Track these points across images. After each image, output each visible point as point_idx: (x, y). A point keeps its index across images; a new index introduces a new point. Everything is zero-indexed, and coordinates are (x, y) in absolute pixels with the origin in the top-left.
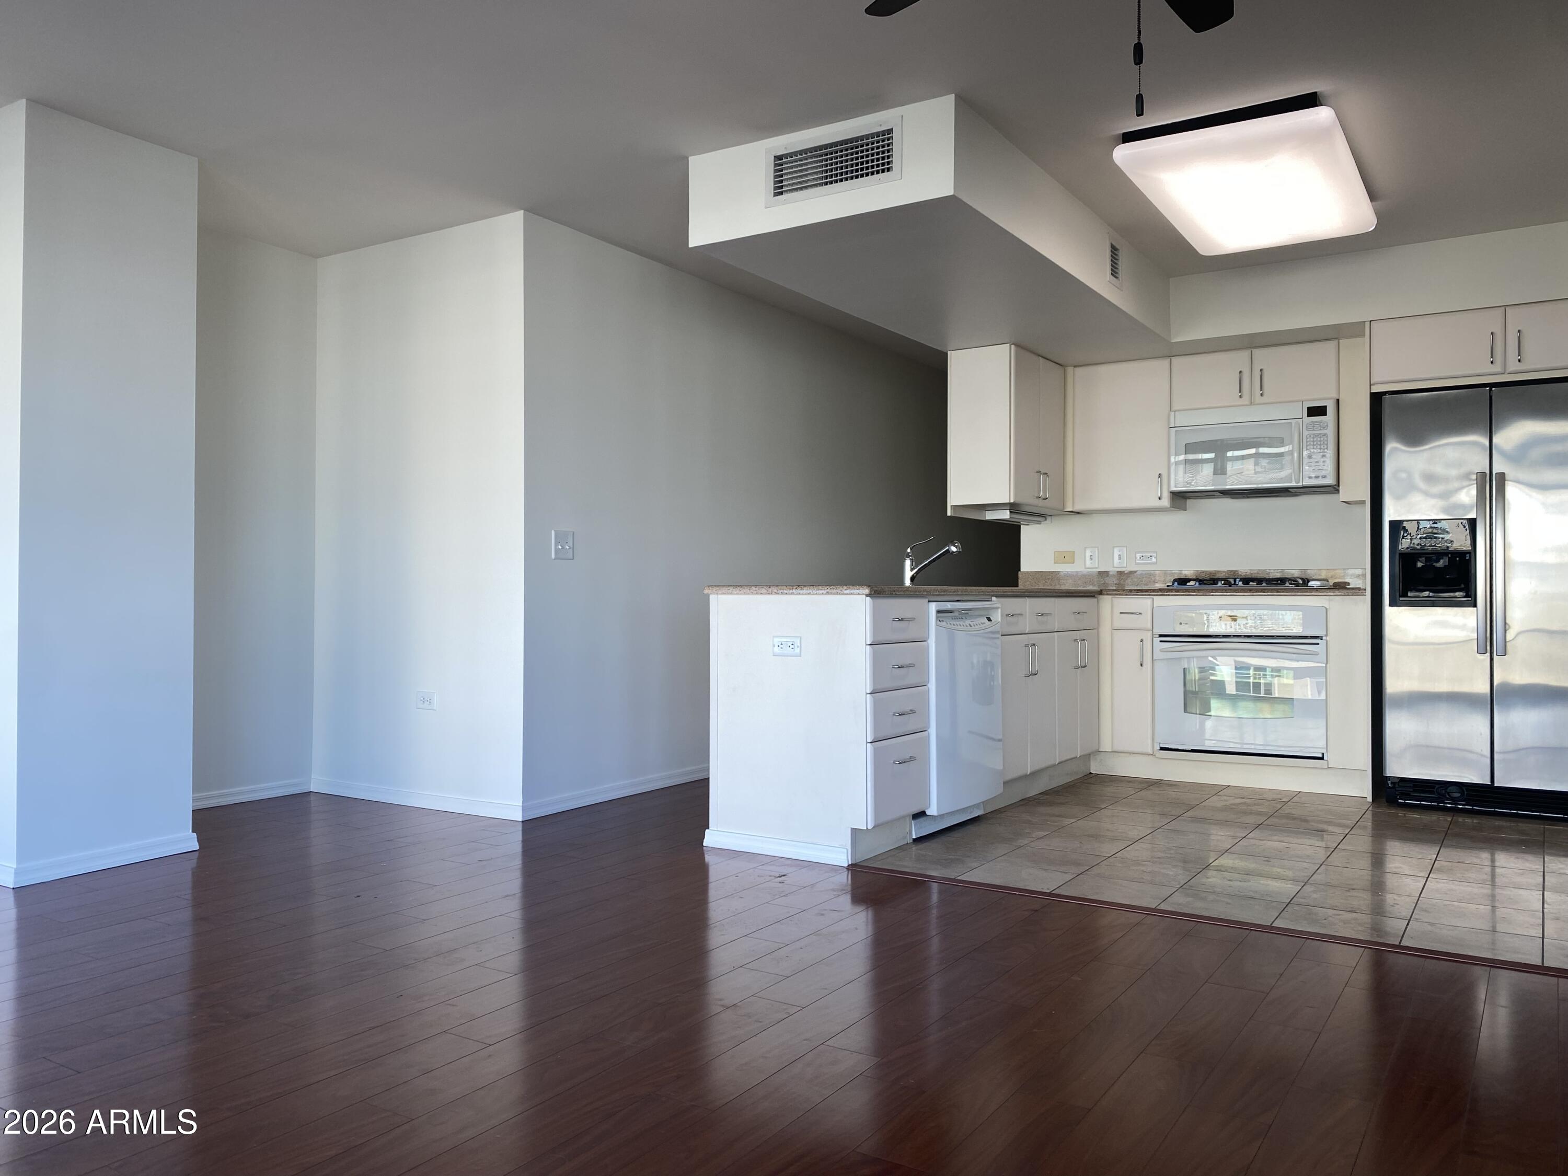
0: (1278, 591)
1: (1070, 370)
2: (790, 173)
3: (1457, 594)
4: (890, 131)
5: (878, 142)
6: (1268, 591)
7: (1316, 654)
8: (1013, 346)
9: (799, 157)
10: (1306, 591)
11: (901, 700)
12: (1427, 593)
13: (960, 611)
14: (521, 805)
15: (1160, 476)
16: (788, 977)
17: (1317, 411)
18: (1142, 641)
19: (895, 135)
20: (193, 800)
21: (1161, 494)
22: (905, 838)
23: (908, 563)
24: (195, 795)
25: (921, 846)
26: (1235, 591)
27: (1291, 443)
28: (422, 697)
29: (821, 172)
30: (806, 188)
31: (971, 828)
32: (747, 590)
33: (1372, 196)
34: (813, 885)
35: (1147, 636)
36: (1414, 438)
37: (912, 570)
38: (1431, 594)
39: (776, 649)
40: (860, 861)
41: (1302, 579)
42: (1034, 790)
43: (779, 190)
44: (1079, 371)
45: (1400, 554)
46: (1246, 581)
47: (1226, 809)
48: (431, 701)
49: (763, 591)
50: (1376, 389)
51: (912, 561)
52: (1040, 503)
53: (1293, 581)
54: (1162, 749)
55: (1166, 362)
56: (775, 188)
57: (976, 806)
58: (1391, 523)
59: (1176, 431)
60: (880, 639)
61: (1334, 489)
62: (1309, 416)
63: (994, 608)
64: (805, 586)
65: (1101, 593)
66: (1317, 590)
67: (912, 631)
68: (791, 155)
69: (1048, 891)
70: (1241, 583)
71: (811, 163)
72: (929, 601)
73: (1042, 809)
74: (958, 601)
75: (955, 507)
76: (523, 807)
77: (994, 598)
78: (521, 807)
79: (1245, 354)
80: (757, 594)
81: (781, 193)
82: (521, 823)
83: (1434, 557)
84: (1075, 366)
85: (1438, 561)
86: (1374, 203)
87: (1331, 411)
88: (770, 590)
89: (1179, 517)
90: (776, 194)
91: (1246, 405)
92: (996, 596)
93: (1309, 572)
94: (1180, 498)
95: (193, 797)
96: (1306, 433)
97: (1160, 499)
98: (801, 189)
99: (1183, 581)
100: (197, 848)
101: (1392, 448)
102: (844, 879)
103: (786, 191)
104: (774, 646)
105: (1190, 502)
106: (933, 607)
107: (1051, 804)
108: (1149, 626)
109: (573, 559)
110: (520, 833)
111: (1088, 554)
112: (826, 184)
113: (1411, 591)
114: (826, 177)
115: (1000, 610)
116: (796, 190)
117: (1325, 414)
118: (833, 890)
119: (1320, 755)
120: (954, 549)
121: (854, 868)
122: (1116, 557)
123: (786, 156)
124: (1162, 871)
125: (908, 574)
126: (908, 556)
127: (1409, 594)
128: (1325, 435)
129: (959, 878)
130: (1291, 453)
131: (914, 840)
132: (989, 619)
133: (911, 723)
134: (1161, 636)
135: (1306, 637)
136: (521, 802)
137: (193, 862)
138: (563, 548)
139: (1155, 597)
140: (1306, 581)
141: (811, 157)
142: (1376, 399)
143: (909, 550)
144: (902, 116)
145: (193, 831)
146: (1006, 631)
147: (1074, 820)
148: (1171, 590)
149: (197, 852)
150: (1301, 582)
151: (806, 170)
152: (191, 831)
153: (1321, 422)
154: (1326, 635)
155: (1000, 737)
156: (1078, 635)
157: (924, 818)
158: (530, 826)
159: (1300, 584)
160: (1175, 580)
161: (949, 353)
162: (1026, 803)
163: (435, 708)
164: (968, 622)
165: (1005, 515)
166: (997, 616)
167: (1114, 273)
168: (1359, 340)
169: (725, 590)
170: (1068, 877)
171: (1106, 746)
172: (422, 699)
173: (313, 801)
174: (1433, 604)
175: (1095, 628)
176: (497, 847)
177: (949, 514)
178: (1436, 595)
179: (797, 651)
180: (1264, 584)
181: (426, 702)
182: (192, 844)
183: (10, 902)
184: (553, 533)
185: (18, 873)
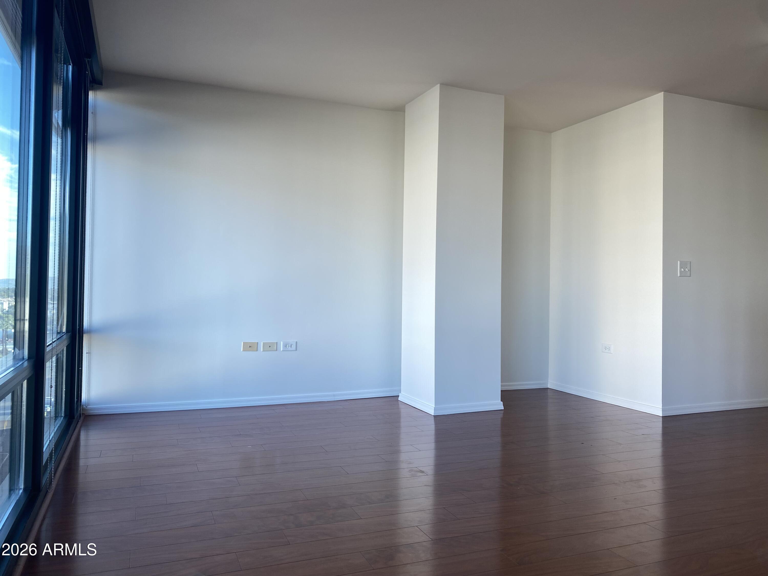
14: (661, 408)
20: (501, 386)
24: (502, 384)
28: (605, 346)
48: (610, 349)
76: (662, 409)
78: (661, 409)
82: (661, 418)
95: (501, 385)
100: (503, 409)
109: (690, 276)
110: (661, 423)
136: (662, 406)
137: (501, 416)
138: (684, 270)
145: (501, 401)
149: (503, 411)
152: (500, 400)
158: (666, 419)
163: (612, 352)
172: (605, 347)
173: (550, 394)
176: (651, 429)
181: (607, 349)
182: (501, 406)
183: (432, 421)
184: (679, 262)
185: (435, 409)
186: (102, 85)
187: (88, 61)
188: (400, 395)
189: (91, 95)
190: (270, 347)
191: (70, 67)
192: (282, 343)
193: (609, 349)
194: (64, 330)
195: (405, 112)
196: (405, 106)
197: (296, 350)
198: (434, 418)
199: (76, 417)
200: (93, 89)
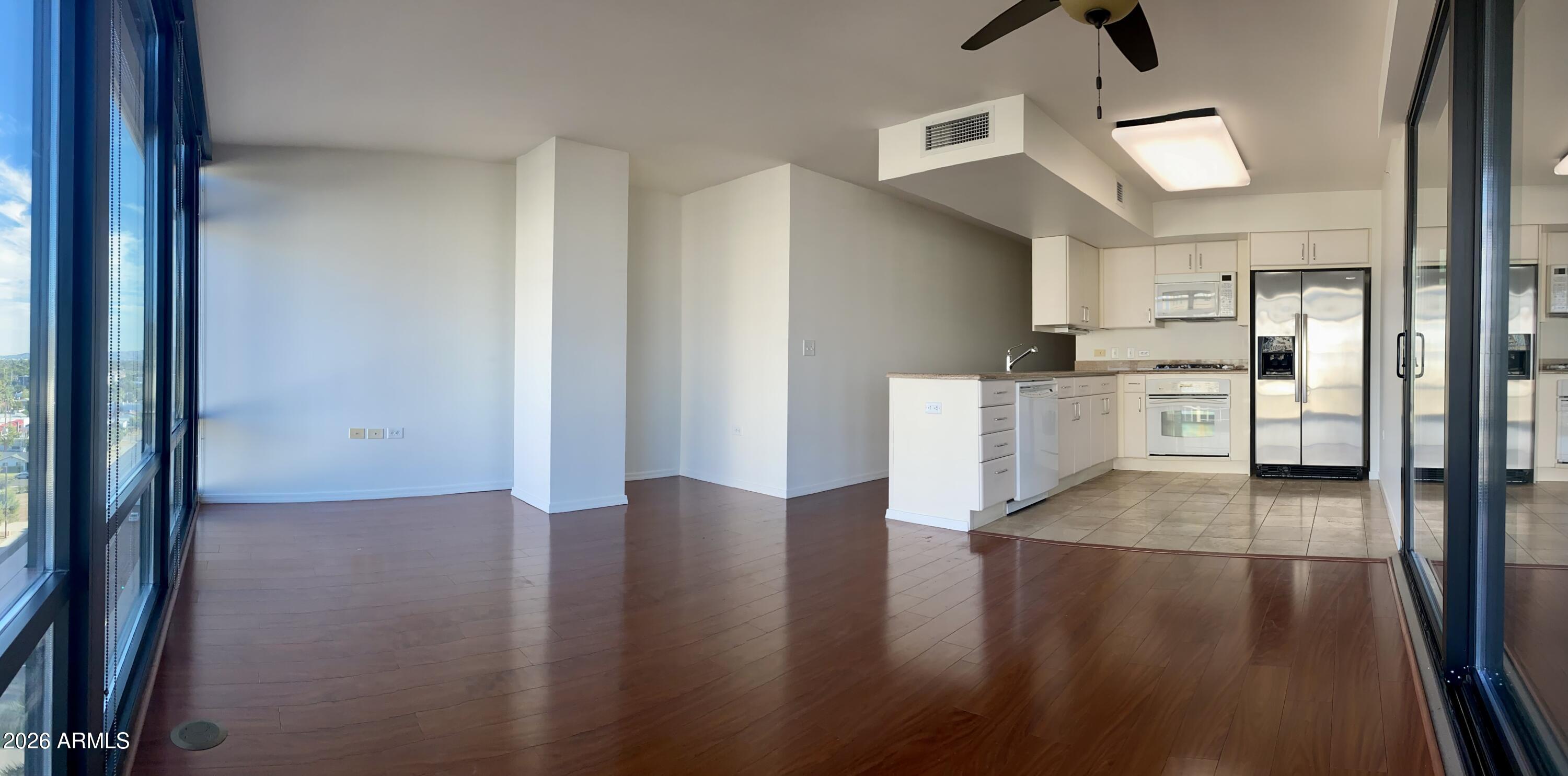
0: (1207, 371)
1: (1101, 250)
2: (935, 137)
3: (1287, 373)
4: (987, 114)
5: (981, 120)
6: (1202, 371)
7: (1225, 403)
8: (1068, 237)
9: (940, 127)
10: (1221, 371)
11: (1000, 438)
12: (1274, 373)
13: (1034, 387)
15: (1150, 310)
16: (926, 600)
17: (1227, 278)
18: (1140, 398)
19: (990, 116)
20: (625, 476)
21: (1151, 319)
22: (1002, 514)
23: (1008, 358)
24: (626, 474)
25: (1011, 518)
26: (1187, 371)
27: (1215, 291)
28: (735, 428)
29: (950, 137)
30: (944, 145)
31: (1040, 506)
32: (910, 376)
33: (1247, 167)
34: (946, 543)
35: (1143, 396)
36: (1269, 294)
37: (1010, 362)
38: (1276, 373)
39: (927, 409)
40: (976, 528)
41: (1220, 365)
42: (1078, 482)
43: (929, 147)
44: (1106, 251)
45: (1263, 353)
46: (1193, 366)
47: (1180, 485)
49: (920, 376)
50: (1253, 269)
51: (1011, 357)
52: (1084, 324)
53: (1215, 366)
54: (1151, 455)
55: (1153, 248)
56: (927, 145)
57: (1044, 493)
58: (1259, 337)
59: (1158, 286)
60: (986, 404)
61: (1235, 318)
62: (1223, 280)
63: (1053, 384)
64: (944, 375)
65: (1118, 373)
66: (1226, 371)
67: (1005, 399)
68: (935, 126)
69: (1076, 542)
70: (1189, 367)
71: (947, 131)
72: (1016, 382)
73: (1081, 493)
74: (1033, 381)
75: (1036, 326)
76: (787, 491)
77: (1054, 379)
79: (1193, 245)
80: (916, 378)
81: (930, 148)
82: (786, 501)
83: (1278, 355)
84: (1104, 249)
85: (1279, 357)
86: (1249, 170)
87: (1233, 278)
88: (924, 376)
89: (1160, 332)
90: (927, 149)
91: (1193, 273)
92: (1055, 377)
93: (1224, 361)
94: (1161, 322)
96: (1221, 289)
97: (1150, 322)
98: (941, 146)
99: (1161, 366)
100: (627, 503)
101: (1259, 296)
102: (966, 539)
103: (933, 147)
104: (926, 408)
105: (1166, 324)
106: (1018, 385)
107: (1088, 489)
108: (1144, 390)
109: (815, 355)
110: (786, 505)
111: (1113, 351)
112: (953, 144)
113: (1268, 371)
114: (953, 140)
115: (1057, 385)
116: (938, 146)
117: (1230, 280)
118: (957, 546)
119: (1227, 455)
120: (1033, 350)
121: (971, 533)
122: (1129, 353)
123: (933, 127)
124: (1141, 525)
125: (1009, 364)
126: (1008, 354)
127: (1267, 373)
128: (1231, 291)
129: (1029, 537)
130: (1214, 297)
131: (1008, 515)
132: (1051, 390)
133: (1005, 450)
134: (1150, 395)
135: (1221, 395)
136: (786, 489)
137: (625, 511)
138: (809, 349)
139: (1147, 375)
140: (1221, 366)
141: (947, 128)
142: (1253, 273)
143: (1009, 351)
144: (994, 106)
145: (625, 494)
146: (1061, 397)
147: (1098, 498)
148: (1155, 371)
149: (627, 505)
150: (1219, 366)
151: (944, 135)
152: (623, 493)
153: (1228, 284)
154: (1230, 394)
155: (1057, 453)
156: (1105, 396)
157: (1014, 502)
158: (790, 501)
159: (1216, 368)
160: (1157, 366)
161: (1033, 240)
162: (1074, 489)
163: (742, 435)
164: (1039, 393)
165: (1066, 330)
166: (1056, 389)
167: (1120, 198)
168: (1246, 241)
169: (898, 375)
170: (1088, 533)
171: (1121, 455)
173: (681, 482)
174: (1277, 378)
175: (1114, 392)
176: (775, 514)
177: (1033, 330)
178: (1279, 373)
179: (939, 410)
180: (1201, 368)
182: (625, 500)
183: (547, 521)
184: (804, 341)
185: (551, 506)
186: (211, 160)
187: (199, 138)
188: (513, 488)
189: (202, 171)
190: (376, 434)
191: (183, 146)
192: (388, 429)
193: (739, 431)
194: (182, 417)
195: (516, 165)
196: (516, 158)
197: (403, 437)
198: (550, 517)
199: (193, 507)
200: (204, 165)
